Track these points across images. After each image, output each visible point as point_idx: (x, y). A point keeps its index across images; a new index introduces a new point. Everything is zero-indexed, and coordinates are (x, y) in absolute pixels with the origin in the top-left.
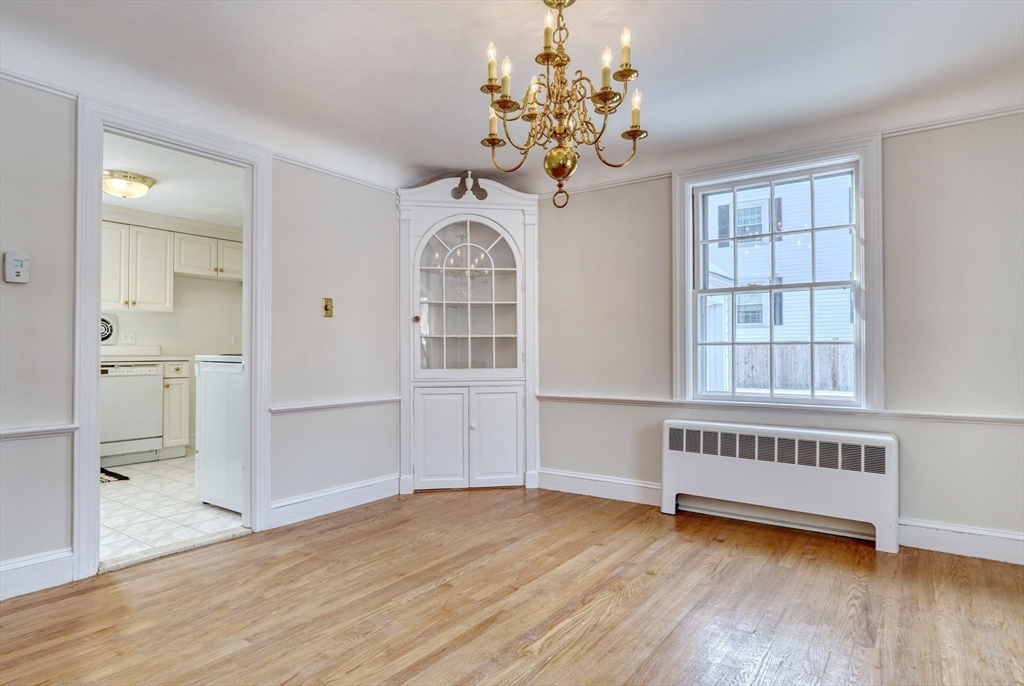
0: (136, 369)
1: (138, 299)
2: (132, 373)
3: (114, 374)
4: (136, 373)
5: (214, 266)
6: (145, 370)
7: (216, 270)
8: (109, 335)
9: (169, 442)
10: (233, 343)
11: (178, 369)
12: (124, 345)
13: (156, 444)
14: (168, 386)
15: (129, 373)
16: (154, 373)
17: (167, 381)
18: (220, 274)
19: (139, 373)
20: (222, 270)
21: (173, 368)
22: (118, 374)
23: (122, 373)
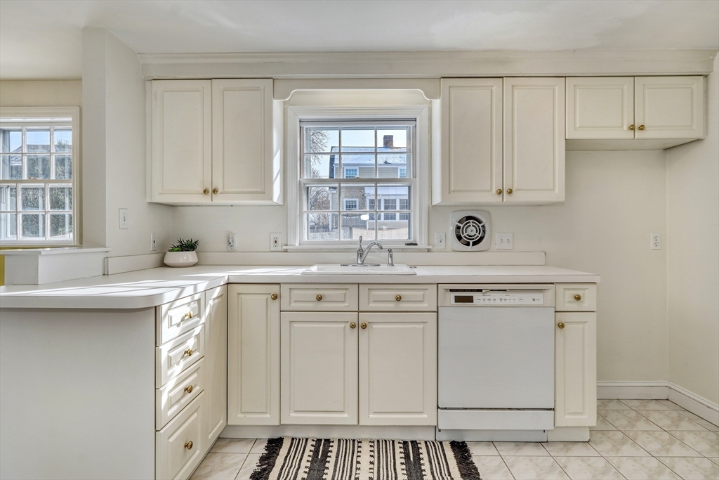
0: (512, 296)
1: (515, 185)
2: (507, 303)
3: (482, 303)
4: (512, 303)
5: (628, 122)
6: (527, 299)
7: (632, 128)
8: (481, 239)
9: (565, 419)
10: (652, 246)
11: (578, 298)
12: (499, 251)
13: (542, 422)
14: (562, 326)
15: (503, 303)
16: (541, 303)
17: (562, 318)
18: (639, 134)
19: (517, 303)
20: (642, 128)
21: (570, 294)
22: (487, 303)
23: (492, 303)
